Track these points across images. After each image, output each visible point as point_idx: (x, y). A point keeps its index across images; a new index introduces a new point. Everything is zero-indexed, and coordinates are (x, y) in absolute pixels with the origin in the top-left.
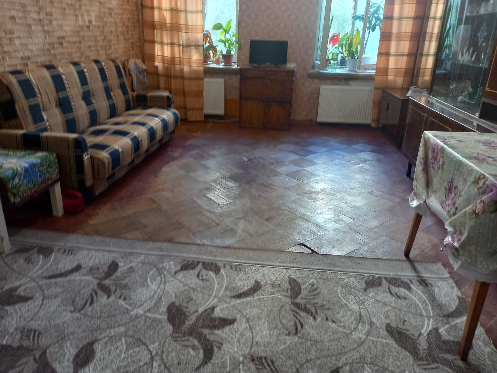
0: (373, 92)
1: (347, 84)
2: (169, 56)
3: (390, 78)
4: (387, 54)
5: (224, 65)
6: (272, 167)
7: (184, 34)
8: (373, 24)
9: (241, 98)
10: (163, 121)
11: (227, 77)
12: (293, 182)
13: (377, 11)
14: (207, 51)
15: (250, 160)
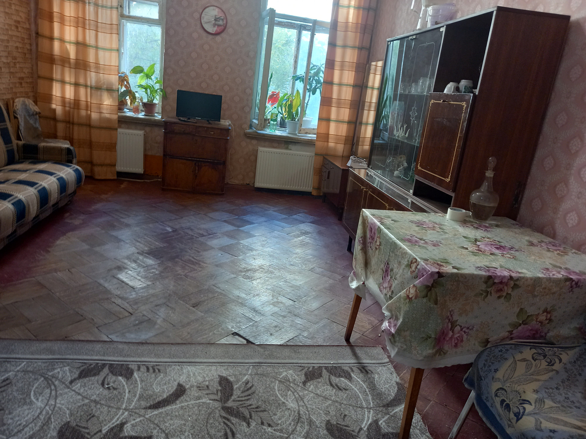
0: (313, 158)
1: (287, 148)
2: (72, 98)
3: (331, 145)
4: (328, 120)
5: (145, 115)
6: (201, 239)
7: (93, 74)
8: (313, 87)
9: (165, 155)
10: (60, 179)
11: (148, 129)
12: (226, 258)
13: (317, 74)
14: (123, 96)
15: (175, 231)
